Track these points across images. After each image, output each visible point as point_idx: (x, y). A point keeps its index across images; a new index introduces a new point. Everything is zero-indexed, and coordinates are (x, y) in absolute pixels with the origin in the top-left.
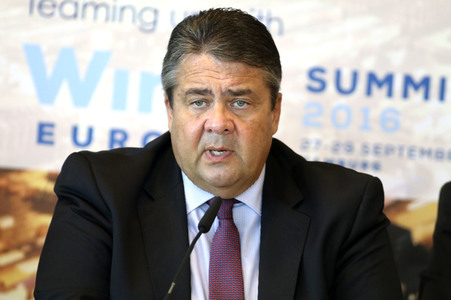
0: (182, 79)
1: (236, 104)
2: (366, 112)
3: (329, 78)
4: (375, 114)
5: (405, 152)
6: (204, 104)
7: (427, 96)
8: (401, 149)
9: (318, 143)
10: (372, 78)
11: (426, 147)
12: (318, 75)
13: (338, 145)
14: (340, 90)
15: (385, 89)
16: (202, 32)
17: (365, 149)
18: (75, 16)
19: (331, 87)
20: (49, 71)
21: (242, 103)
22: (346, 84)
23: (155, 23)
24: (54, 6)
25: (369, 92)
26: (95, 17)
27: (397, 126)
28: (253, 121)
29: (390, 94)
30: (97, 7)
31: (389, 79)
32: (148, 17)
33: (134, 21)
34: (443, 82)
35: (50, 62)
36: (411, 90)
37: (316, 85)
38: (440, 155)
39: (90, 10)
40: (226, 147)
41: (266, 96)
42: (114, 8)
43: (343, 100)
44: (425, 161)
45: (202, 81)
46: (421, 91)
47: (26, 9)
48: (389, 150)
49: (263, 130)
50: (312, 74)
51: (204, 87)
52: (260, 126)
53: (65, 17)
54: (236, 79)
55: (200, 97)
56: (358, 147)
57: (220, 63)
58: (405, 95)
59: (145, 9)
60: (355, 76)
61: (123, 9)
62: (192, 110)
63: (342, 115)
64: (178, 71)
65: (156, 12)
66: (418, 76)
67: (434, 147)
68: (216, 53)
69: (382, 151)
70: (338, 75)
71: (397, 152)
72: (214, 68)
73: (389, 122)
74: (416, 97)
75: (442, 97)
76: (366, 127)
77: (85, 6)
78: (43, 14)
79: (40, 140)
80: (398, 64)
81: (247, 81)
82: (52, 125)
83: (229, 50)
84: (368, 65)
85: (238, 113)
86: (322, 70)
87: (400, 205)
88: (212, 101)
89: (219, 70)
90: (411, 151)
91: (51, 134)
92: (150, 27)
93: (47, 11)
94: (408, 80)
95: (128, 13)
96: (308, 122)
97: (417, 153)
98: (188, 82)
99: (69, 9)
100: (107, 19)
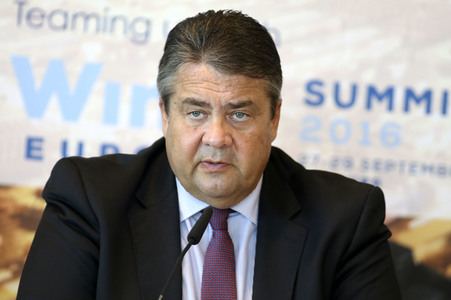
0: (178, 87)
1: (235, 117)
2: (365, 126)
3: (328, 92)
4: (375, 128)
5: (407, 168)
6: (201, 116)
7: (428, 110)
8: (402, 165)
9: (316, 158)
10: (372, 91)
11: (428, 162)
12: (316, 88)
13: (336, 160)
14: (339, 103)
15: (385, 103)
16: (202, 40)
17: (365, 165)
18: (65, 27)
19: (329, 101)
20: (38, 84)
21: (241, 115)
22: (345, 97)
23: (147, 34)
24: (43, 16)
25: (369, 106)
26: (86, 28)
27: (398, 141)
28: (252, 134)
29: (390, 107)
30: (87, 18)
31: (390, 93)
32: (141, 28)
33: (125, 32)
34: (445, 95)
35: (39, 74)
36: (412, 104)
37: (314, 98)
38: (442, 171)
39: (80, 21)
40: (224, 161)
41: (266, 106)
42: (105, 19)
43: (342, 114)
44: (427, 177)
45: (200, 93)
46: (423, 105)
47: (14, 20)
48: (390, 166)
49: (262, 142)
50: (310, 86)
51: (202, 98)
52: (259, 138)
53: (54, 28)
54: (236, 91)
55: (198, 108)
56: (357, 163)
57: (219, 75)
58: (406, 108)
59: (137, 20)
60: (354, 90)
61: (114, 20)
62: (189, 120)
63: (341, 130)
64: (175, 78)
65: (148, 23)
66: (419, 90)
67: (436, 162)
68: (216, 64)
69: (382, 166)
70: (337, 88)
71: (398, 168)
72: (213, 80)
73: (389, 137)
74: (418, 110)
75: (444, 111)
76: (365, 142)
77: (75, 17)
78: (31, 25)
79: (29, 155)
80: (398, 77)
81: (249, 92)
82: (40, 140)
83: (229, 61)
84: (367, 78)
85: (237, 125)
86: (320, 83)
87: (402, 222)
88: (210, 113)
89: (219, 82)
90: (413, 167)
91: (39, 149)
92: (142, 38)
93: (36, 22)
94: (410, 94)
95: (120, 25)
96: (306, 137)
97: (418, 169)
98: (185, 90)
99: (58, 20)
100: (98, 30)
